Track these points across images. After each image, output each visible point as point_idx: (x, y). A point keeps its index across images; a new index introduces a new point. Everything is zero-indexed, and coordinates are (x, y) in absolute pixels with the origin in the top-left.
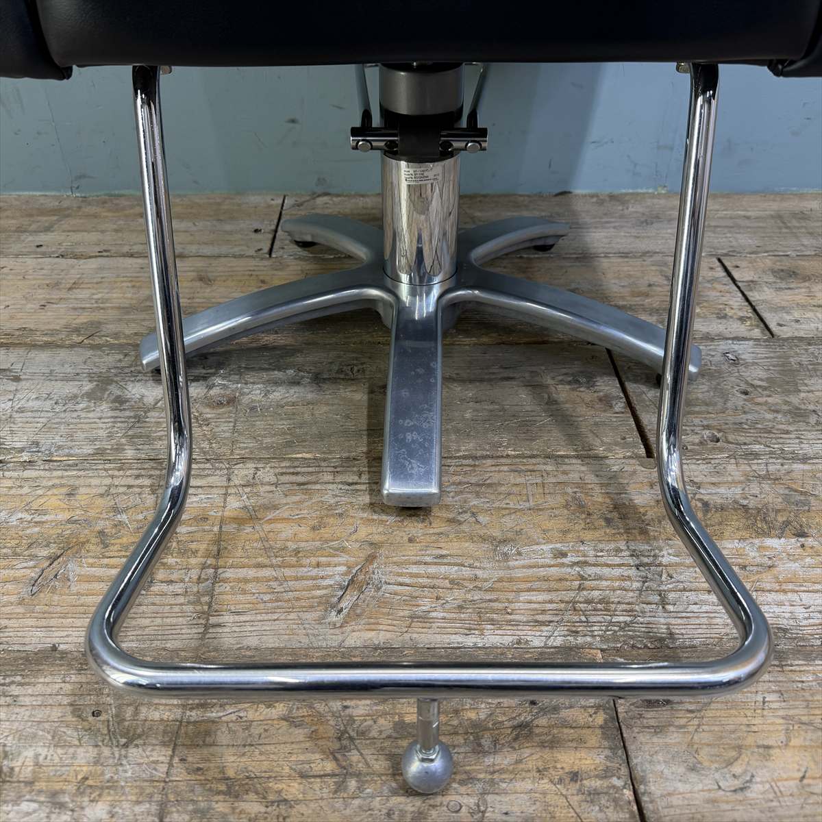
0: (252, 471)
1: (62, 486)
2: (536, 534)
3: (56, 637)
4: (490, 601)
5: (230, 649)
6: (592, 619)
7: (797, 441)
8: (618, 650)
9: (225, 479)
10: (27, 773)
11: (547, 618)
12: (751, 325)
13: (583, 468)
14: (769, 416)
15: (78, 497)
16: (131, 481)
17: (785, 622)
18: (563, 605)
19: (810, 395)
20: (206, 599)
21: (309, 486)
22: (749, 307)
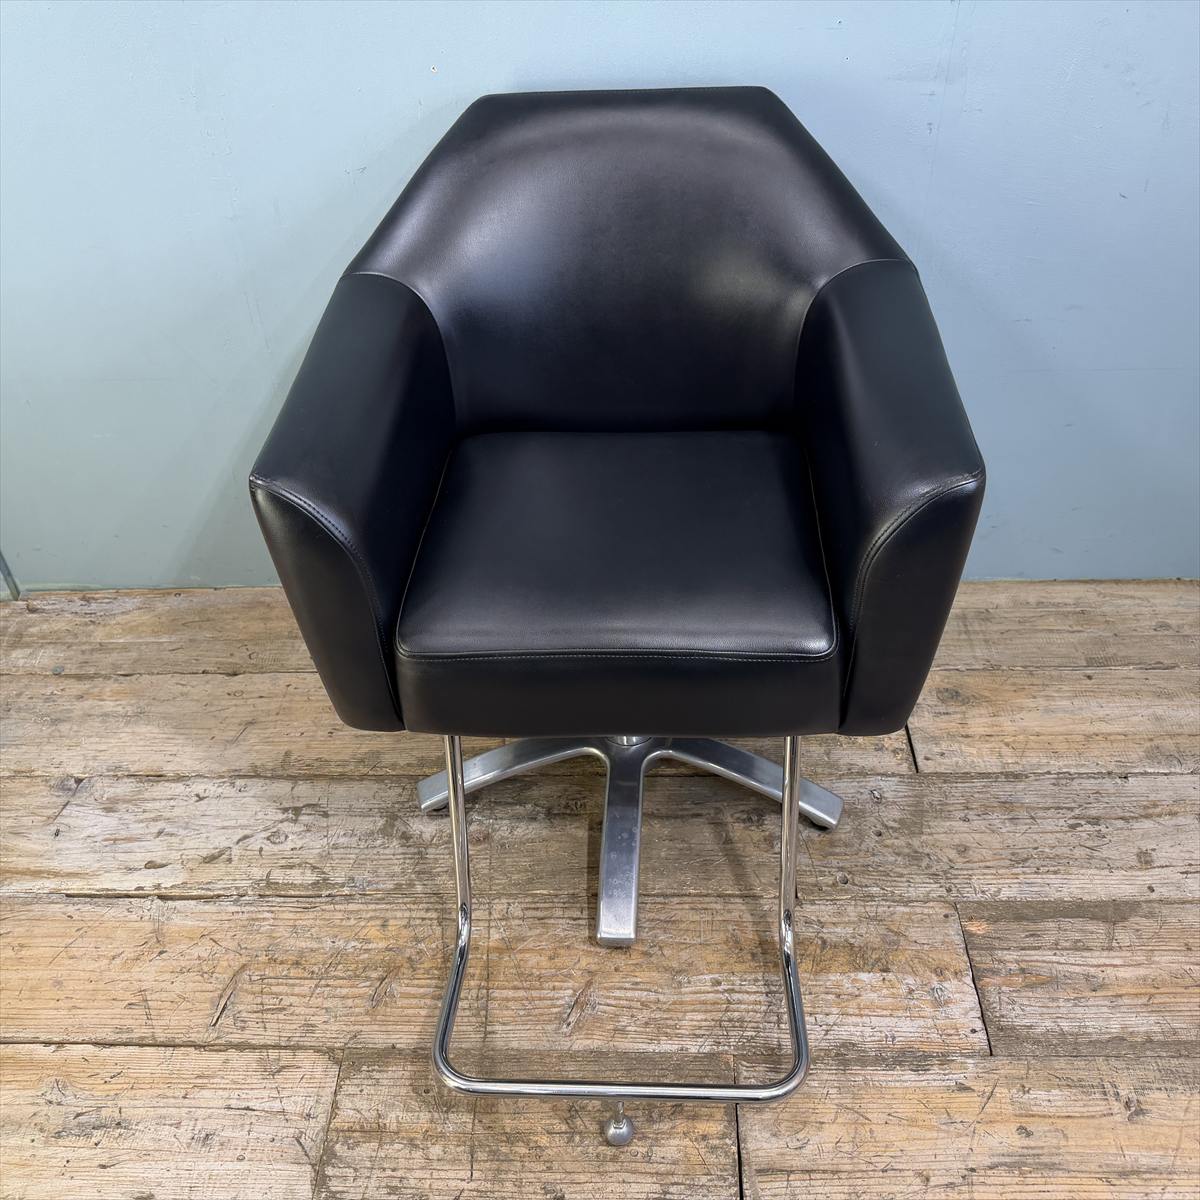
0: (505, 906)
1: (377, 918)
2: (701, 965)
3: (393, 1039)
4: (667, 1019)
5: (501, 1050)
6: (731, 1033)
7: (906, 884)
8: (744, 1055)
9: (487, 913)
10: (394, 1127)
11: (702, 1032)
12: (901, 759)
13: (744, 908)
14: (892, 859)
15: (390, 928)
16: (423, 914)
17: (856, 1038)
18: (713, 1023)
19: (930, 838)
20: (483, 1013)
21: (546, 921)
22: (906, 737)
